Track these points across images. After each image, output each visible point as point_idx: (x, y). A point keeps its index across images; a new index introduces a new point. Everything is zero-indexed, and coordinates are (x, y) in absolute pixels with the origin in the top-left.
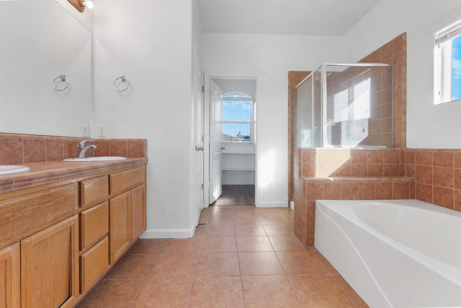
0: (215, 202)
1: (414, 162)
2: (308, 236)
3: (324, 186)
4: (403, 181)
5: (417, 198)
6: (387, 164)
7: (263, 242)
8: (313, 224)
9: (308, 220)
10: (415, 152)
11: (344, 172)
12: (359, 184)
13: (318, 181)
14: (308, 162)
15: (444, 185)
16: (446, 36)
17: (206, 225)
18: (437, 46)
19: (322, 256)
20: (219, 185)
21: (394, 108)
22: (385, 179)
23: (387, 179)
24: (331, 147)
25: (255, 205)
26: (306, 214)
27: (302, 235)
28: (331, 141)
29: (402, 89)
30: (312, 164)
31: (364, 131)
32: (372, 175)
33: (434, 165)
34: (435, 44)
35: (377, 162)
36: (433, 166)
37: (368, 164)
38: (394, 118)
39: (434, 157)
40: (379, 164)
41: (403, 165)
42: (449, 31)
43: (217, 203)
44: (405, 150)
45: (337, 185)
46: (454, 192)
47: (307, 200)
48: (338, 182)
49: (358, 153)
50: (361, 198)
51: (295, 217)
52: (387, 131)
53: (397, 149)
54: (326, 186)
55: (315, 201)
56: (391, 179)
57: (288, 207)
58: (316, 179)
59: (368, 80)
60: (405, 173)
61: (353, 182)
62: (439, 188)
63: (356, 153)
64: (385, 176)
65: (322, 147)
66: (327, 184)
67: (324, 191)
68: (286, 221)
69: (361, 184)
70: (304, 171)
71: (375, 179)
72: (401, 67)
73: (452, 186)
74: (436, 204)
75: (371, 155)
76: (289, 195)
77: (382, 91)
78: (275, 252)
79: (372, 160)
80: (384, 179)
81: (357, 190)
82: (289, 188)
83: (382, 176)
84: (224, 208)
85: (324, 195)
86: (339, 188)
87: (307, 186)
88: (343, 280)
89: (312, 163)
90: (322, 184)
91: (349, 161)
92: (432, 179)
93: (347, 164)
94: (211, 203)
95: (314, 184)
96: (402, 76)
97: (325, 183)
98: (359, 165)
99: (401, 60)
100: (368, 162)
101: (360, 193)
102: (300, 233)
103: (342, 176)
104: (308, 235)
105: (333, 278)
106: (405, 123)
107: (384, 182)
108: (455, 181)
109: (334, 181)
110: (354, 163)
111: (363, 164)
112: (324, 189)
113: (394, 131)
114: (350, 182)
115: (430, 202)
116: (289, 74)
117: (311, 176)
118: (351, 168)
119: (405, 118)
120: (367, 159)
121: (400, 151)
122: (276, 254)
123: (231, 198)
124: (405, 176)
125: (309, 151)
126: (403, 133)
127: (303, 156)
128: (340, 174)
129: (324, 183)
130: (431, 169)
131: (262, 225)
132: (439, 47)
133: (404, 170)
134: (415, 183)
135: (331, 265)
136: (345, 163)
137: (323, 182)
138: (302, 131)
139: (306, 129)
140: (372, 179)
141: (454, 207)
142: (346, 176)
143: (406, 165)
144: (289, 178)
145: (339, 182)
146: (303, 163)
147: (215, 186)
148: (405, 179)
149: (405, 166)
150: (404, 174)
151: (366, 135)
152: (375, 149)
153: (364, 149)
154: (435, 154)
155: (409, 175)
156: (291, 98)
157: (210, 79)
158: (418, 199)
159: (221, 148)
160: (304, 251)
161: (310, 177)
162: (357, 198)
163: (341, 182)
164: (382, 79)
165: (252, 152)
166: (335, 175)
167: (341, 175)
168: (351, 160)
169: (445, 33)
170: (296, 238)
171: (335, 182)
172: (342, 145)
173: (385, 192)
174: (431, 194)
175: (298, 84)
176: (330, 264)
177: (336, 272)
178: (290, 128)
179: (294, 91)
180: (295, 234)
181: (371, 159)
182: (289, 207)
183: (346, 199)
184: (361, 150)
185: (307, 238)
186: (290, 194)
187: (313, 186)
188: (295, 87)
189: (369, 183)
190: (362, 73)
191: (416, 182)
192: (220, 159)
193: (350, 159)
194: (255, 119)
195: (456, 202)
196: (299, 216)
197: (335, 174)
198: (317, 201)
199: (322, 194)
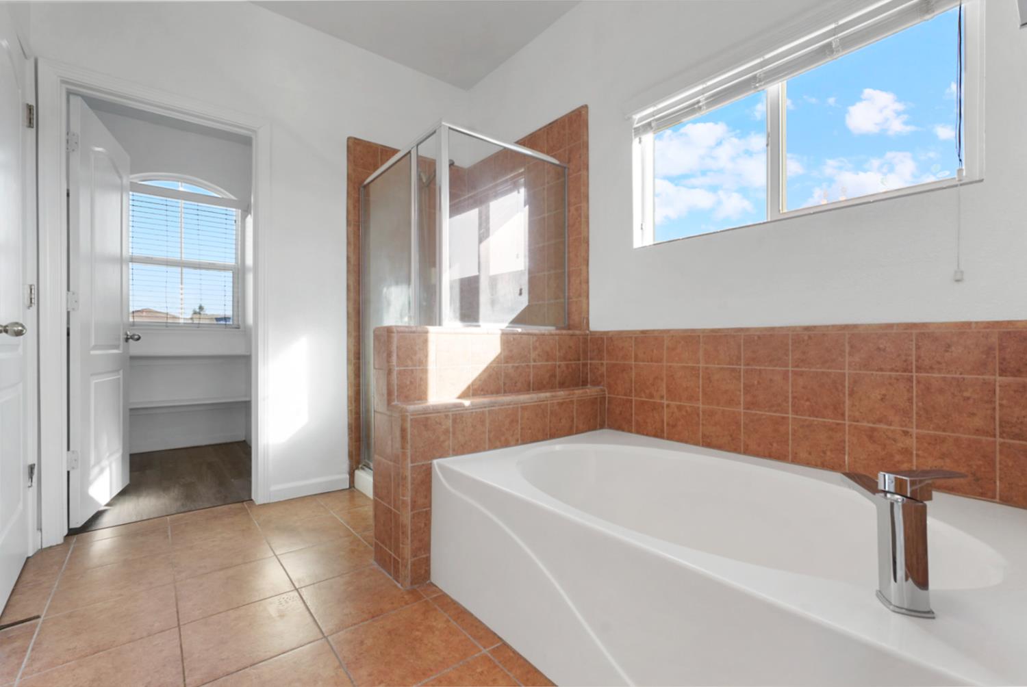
0: (98, 515)
1: (604, 356)
2: (416, 558)
3: (451, 421)
4: (589, 394)
5: (608, 425)
6: (563, 363)
7: (282, 616)
8: (426, 525)
9: (413, 517)
10: (605, 337)
11: (490, 383)
12: (520, 410)
13: (437, 410)
14: (410, 363)
15: (651, 396)
16: (649, 124)
17: (40, 620)
18: (637, 139)
19: (454, 603)
20: (118, 455)
21: (569, 252)
22: (562, 392)
23: (567, 393)
24: (458, 325)
25: (252, 500)
26: (409, 501)
27: (400, 560)
28: (458, 315)
29: (582, 214)
30: (421, 368)
31: (521, 294)
32: (540, 387)
33: (635, 361)
34: (635, 135)
35: (547, 361)
36: (633, 363)
37: (532, 363)
38: (569, 272)
39: (635, 345)
40: (550, 363)
41: (585, 365)
42: (654, 116)
43: (106, 520)
44: (588, 335)
45: (478, 416)
46: (665, 406)
47: (410, 465)
48: (481, 408)
49: (514, 339)
50: (524, 442)
51: (376, 516)
52: (556, 299)
53: (577, 332)
54: (454, 421)
55: (431, 464)
56: (572, 392)
57: (348, 487)
58: (433, 406)
59: (519, 192)
60: (589, 380)
61: (509, 405)
62: (643, 403)
63: (512, 339)
64: (560, 388)
65: (440, 325)
66: (454, 414)
67: (451, 435)
68: (349, 527)
69: (524, 409)
70: (400, 387)
71: (548, 394)
72: (580, 170)
73: (662, 397)
74: (638, 432)
75: (537, 344)
76: (350, 456)
77: (546, 215)
78: (325, 637)
79: (539, 355)
80: (561, 394)
81: (517, 421)
82: (350, 439)
83: (556, 388)
84: (134, 533)
85: (451, 444)
86: (483, 422)
87: (412, 426)
88: (512, 654)
89: (419, 366)
90: (447, 416)
91: (498, 360)
92: (632, 387)
93: (494, 365)
94: (77, 523)
95: (427, 419)
96: (583, 189)
97: (453, 415)
98: (517, 367)
99: (580, 157)
100: (532, 361)
101: (522, 429)
102: (393, 555)
103: (484, 394)
104: (415, 556)
105: (490, 660)
106: (587, 282)
107: (561, 401)
108: (667, 387)
109: (473, 406)
110: (507, 362)
111: (523, 364)
112: (451, 430)
113: (569, 298)
114: (503, 407)
115: (630, 431)
116: (351, 144)
117: (418, 400)
118: (503, 374)
119: (588, 272)
120: (530, 354)
121: (581, 337)
122: (328, 641)
123: (166, 489)
124: (589, 386)
125: (412, 335)
126: (584, 300)
127: (397, 347)
128: (482, 390)
129: (450, 414)
130: (631, 368)
131: (276, 556)
132: (640, 142)
133: (587, 374)
134: (605, 398)
135: (480, 621)
136: (491, 363)
137: (449, 411)
138: (385, 290)
139: (397, 283)
140: (543, 395)
141: (665, 435)
142: (492, 393)
143: (591, 364)
144: (350, 411)
145: (481, 410)
146: (397, 366)
147: (98, 462)
148: (591, 391)
149: (589, 366)
150: (587, 383)
151: (524, 302)
152: (543, 332)
153: (525, 331)
154: (636, 338)
155: (596, 383)
156: (355, 207)
157: (69, 93)
158: (610, 427)
159: (122, 337)
160: (407, 603)
161: (416, 402)
162: (517, 440)
163: (485, 407)
164: (546, 192)
165: (240, 351)
166: (471, 394)
167: (482, 393)
168: (502, 356)
169: (647, 119)
170: (383, 571)
171: (474, 410)
172: (481, 323)
173: (563, 421)
174: (632, 415)
175: (370, 174)
176: (476, 618)
177: (494, 637)
178: (351, 283)
179: (362, 189)
180: (376, 560)
181: (537, 352)
182: (350, 487)
183: (496, 448)
184: (520, 334)
185: (413, 564)
186: (354, 453)
187: (425, 426)
188: (365, 180)
189: (537, 405)
190: (509, 177)
191: (607, 396)
192: (121, 372)
193: (501, 353)
194: (249, 261)
195: (668, 424)
196: (390, 511)
197: (471, 392)
198: (435, 462)
199: (447, 443)
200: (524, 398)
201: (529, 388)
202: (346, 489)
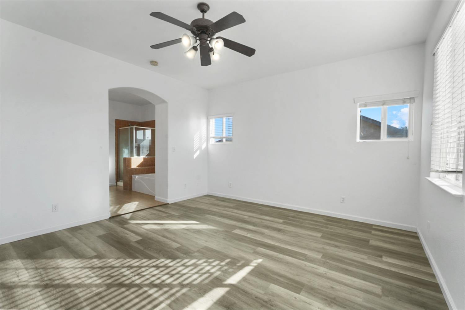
8: (131, 183)
9: (129, 182)
11: (141, 165)
24: (136, 157)
26: (129, 180)
28: (136, 155)
30: (130, 163)
35: (151, 161)
47: (129, 176)
48: (140, 169)
49: (146, 159)
58: (132, 168)
65: (133, 157)
66: (135, 169)
76: (116, 179)
82: (116, 176)
85: (135, 173)
86: (140, 171)
91: (143, 162)
95: (131, 170)
98: (146, 163)
103: (140, 167)
109: (138, 168)
112: (135, 171)
114: (143, 169)
117: (130, 167)
118: (143, 164)
125: (129, 159)
136: (141, 162)
142: (142, 167)
144: (116, 171)
151: (148, 152)
153: (148, 157)
156: (117, 133)
172: (140, 156)
175: (121, 127)
178: (116, 147)
197: (138, 166)
198: (133, 175)
200: (147, 167)
201: (148, 166)
202: (115, 186)
